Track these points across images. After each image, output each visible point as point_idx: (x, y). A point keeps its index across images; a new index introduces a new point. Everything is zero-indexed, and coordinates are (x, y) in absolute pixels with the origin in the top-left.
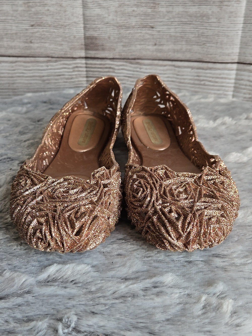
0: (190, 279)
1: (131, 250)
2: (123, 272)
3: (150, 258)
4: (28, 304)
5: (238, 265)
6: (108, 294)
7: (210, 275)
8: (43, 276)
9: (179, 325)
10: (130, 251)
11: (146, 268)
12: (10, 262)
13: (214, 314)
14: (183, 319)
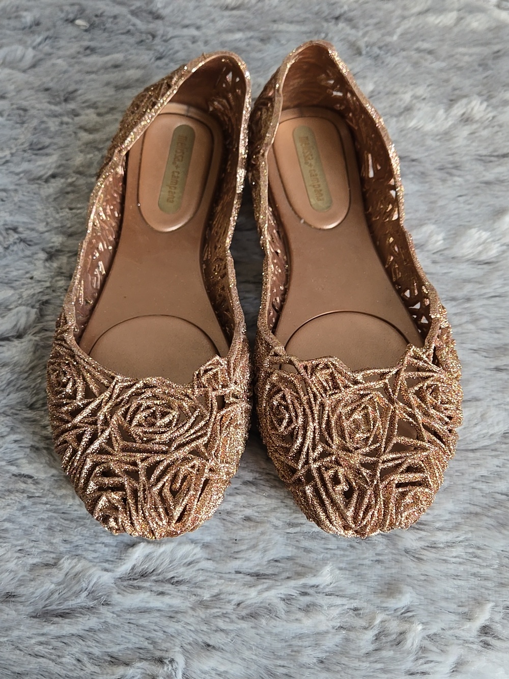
0: (360, 578)
1: (266, 509)
2: (253, 561)
3: (297, 529)
4: (107, 628)
5: (441, 545)
6: (230, 608)
7: (393, 571)
8: (124, 568)
9: (338, 672)
10: (265, 512)
11: (290, 551)
12: (66, 537)
13: (391, 653)
14: (344, 660)
